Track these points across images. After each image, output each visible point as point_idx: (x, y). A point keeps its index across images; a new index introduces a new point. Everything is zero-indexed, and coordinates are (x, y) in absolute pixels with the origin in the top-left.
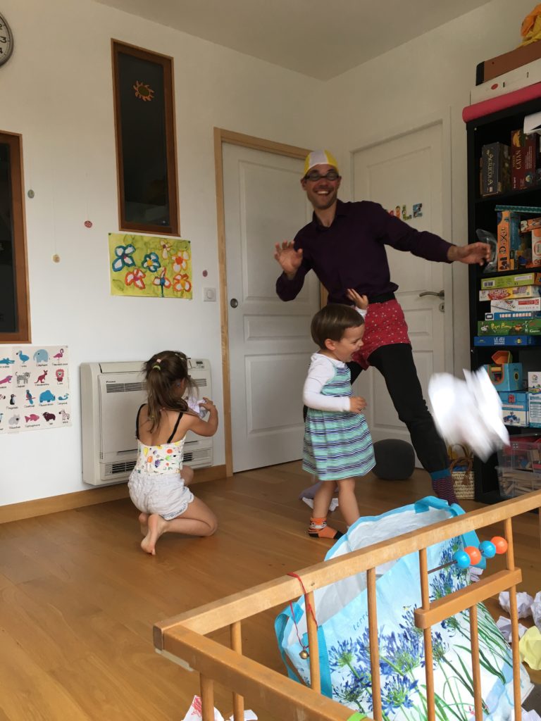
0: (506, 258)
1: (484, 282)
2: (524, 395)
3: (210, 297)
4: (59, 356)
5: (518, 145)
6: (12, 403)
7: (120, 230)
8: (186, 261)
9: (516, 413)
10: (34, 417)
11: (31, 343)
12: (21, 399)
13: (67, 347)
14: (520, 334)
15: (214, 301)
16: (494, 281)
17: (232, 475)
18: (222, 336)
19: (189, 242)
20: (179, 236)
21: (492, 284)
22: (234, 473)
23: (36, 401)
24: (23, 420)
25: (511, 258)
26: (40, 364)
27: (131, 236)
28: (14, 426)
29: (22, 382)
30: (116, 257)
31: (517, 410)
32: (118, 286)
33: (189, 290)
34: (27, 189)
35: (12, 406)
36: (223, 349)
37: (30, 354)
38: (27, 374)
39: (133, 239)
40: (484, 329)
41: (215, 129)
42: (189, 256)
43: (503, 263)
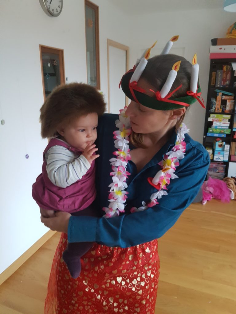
0: (219, 108)
1: (211, 115)
2: (223, 152)
5: (225, 71)
9: (220, 157)
14: (223, 133)
16: (215, 115)
21: (214, 116)
25: (220, 108)
31: (220, 156)
40: (211, 131)
43: (218, 110)
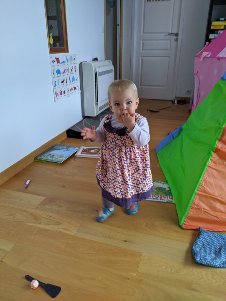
4: (75, 59)
6: (67, 83)
10: (71, 89)
11: (68, 52)
12: (68, 80)
13: (76, 54)
23: (71, 81)
24: (69, 90)
26: (71, 63)
28: (68, 93)
29: (68, 72)
35: (66, 84)
37: (69, 58)
38: (69, 68)
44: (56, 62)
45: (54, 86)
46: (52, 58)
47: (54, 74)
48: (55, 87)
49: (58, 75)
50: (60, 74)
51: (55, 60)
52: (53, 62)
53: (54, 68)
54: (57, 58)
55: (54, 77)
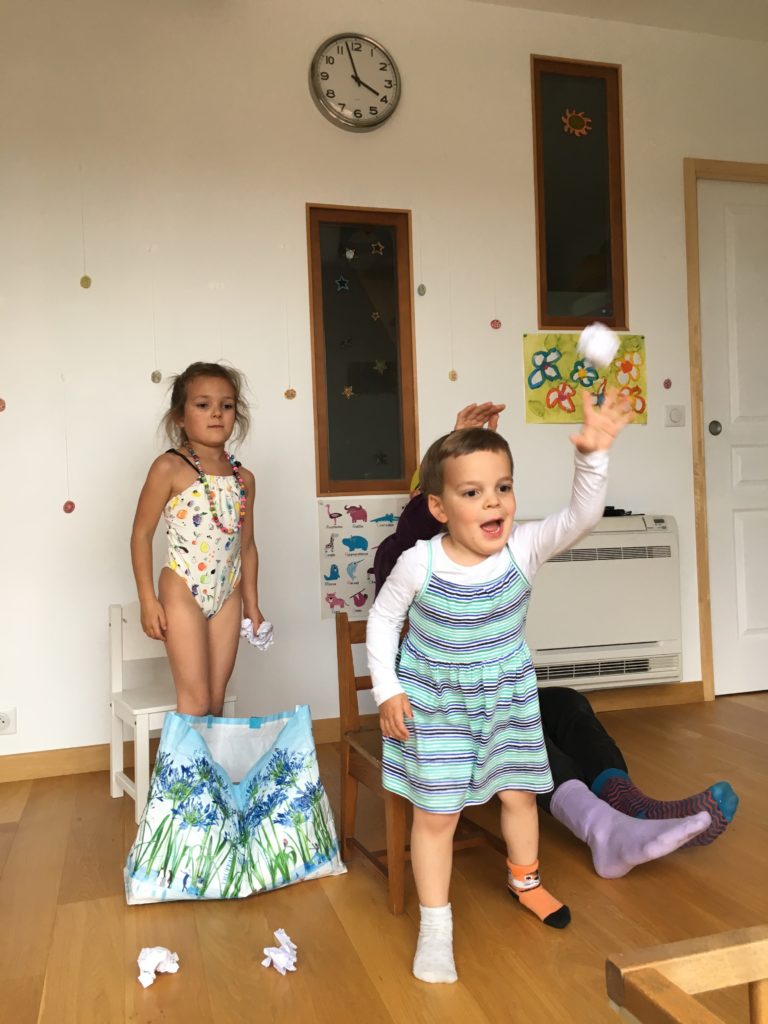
3: (675, 419)
7: (540, 329)
8: (637, 366)
15: (684, 425)
17: (713, 698)
18: (695, 479)
19: (643, 338)
20: (628, 330)
22: (717, 697)
27: (555, 335)
30: (534, 368)
32: (537, 410)
33: (641, 412)
34: (416, 283)
36: (696, 500)
39: (559, 339)
41: (686, 161)
42: (643, 360)
44: (347, 518)
45: (327, 578)
46: (328, 506)
47: (330, 545)
48: (331, 582)
49: (351, 550)
50: (365, 549)
51: (344, 512)
52: (331, 517)
53: (335, 531)
54: (353, 508)
55: (333, 555)
